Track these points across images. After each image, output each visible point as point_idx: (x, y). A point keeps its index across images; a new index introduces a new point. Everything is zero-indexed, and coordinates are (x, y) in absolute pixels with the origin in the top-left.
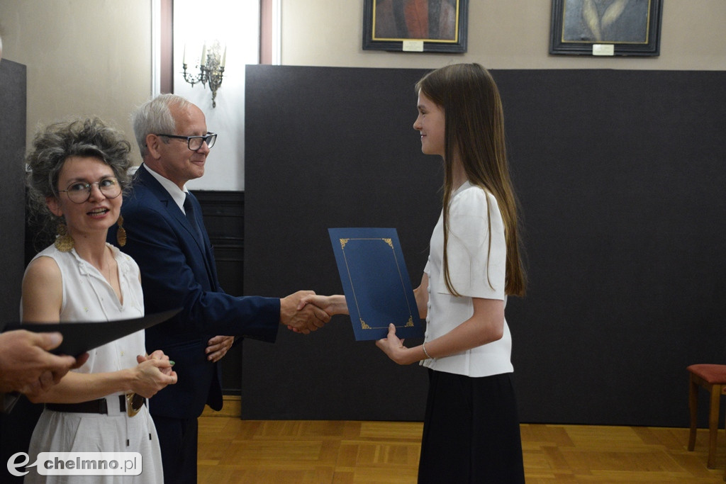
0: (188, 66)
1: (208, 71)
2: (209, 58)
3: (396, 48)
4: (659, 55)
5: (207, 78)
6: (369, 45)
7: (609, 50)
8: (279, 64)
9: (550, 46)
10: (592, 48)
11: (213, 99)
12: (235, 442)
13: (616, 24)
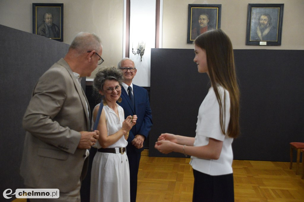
0: (134, 49)
1: (140, 50)
2: (140, 47)
4: (281, 45)
5: (139, 52)
6: (189, 42)
7: (265, 43)
8: (161, 48)
9: (246, 42)
10: (259, 43)
11: (141, 59)
12: (147, 163)
13: (267, 35)
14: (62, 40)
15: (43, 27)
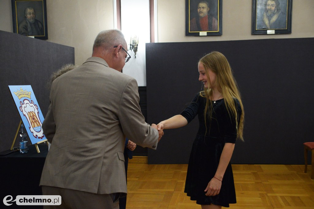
1: (133, 46)
2: (133, 42)
3: (197, 35)
4: (291, 33)
5: (133, 48)
6: (188, 34)
7: (273, 32)
8: (157, 42)
9: (252, 31)
10: (267, 31)
11: (135, 55)
12: (144, 172)
13: (275, 23)
14: (46, 38)
15: (24, 23)
